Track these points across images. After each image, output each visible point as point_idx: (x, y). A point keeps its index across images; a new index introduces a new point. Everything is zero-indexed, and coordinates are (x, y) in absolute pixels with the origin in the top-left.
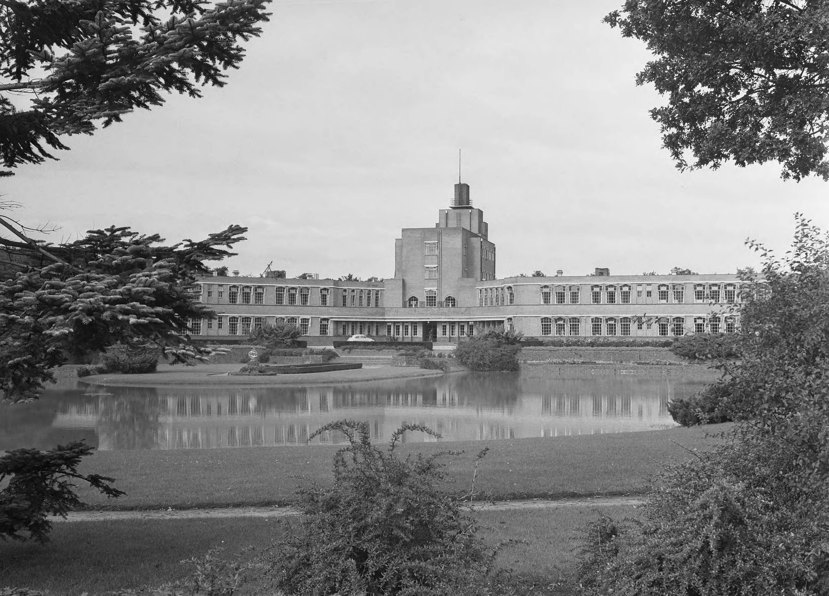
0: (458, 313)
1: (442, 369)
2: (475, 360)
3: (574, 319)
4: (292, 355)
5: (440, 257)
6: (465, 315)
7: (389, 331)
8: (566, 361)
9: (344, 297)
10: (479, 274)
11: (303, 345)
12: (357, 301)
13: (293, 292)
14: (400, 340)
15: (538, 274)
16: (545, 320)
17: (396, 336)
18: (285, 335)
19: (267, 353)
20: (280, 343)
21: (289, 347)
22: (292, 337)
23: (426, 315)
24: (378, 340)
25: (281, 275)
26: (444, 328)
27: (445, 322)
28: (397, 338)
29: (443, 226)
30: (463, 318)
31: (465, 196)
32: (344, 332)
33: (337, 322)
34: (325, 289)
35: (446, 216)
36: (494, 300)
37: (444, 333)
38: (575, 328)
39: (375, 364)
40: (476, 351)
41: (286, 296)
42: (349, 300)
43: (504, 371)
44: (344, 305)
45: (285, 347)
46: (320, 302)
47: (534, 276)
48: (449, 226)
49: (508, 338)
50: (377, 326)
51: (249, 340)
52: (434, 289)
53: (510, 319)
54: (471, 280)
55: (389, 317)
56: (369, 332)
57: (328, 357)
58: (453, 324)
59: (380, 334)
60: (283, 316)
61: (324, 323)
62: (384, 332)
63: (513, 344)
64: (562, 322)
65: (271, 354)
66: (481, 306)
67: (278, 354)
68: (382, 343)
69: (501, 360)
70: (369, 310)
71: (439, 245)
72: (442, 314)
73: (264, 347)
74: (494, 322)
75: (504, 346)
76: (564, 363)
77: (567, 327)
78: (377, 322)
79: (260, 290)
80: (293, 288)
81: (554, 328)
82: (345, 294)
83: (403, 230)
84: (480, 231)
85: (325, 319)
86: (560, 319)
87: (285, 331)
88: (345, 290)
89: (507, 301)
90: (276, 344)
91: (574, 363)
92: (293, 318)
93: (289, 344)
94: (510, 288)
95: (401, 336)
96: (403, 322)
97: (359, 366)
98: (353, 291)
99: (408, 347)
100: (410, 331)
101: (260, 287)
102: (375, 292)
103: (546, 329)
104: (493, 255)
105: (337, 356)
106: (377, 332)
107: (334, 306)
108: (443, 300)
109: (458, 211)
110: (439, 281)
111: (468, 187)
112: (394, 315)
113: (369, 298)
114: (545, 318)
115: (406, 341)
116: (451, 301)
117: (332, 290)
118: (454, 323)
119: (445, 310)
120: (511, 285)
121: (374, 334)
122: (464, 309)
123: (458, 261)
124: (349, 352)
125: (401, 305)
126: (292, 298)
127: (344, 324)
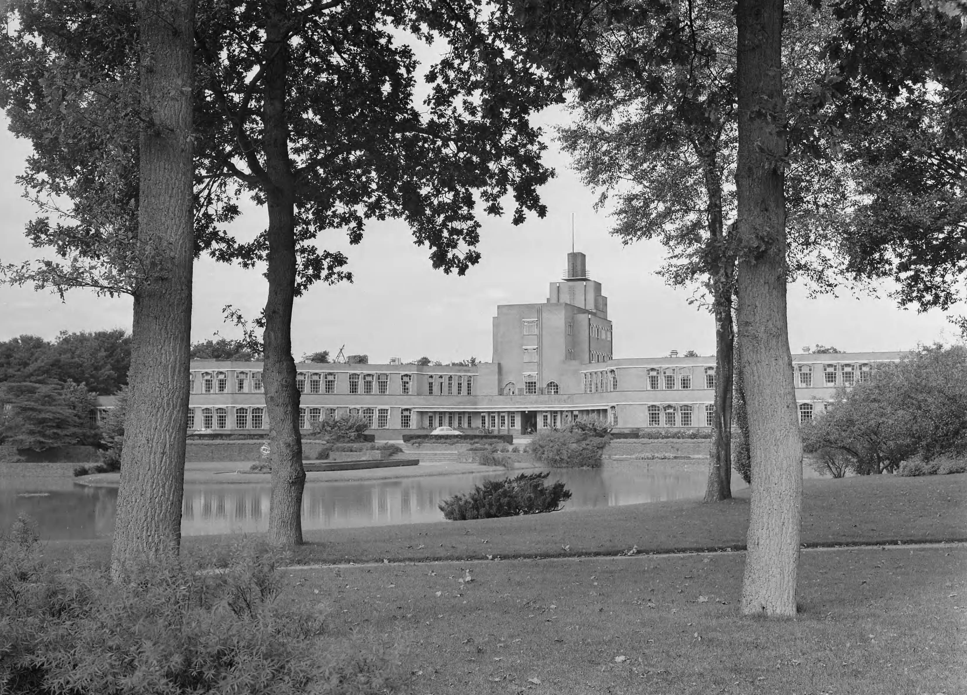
0: (559, 402)
1: (504, 465)
2: (551, 455)
3: (686, 407)
4: (351, 451)
5: (540, 337)
6: (568, 403)
7: (483, 423)
8: (656, 455)
9: (431, 385)
10: (587, 356)
11: (370, 439)
12: (445, 388)
13: (369, 379)
14: (496, 433)
15: (691, 355)
16: (653, 407)
17: (491, 428)
18: (350, 428)
19: (327, 449)
20: (343, 437)
21: (353, 441)
22: (357, 431)
23: (524, 404)
24: (470, 433)
25: (362, 360)
26: (545, 418)
27: (546, 412)
28: (492, 431)
29: (554, 301)
30: (565, 407)
31: (579, 268)
32: (431, 424)
33: (422, 413)
34: (406, 375)
35: (557, 289)
36: (599, 385)
37: (545, 424)
38: (686, 418)
39: (440, 460)
40: (551, 445)
41: (361, 383)
42: (436, 389)
43: (584, 468)
44: (431, 393)
45: (349, 442)
46: (400, 390)
47: (686, 356)
48: (561, 301)
49: (595, 430)
50: (469, 418)
51: (312, 434)
52: (534, 373)
53: (613, 407)
54: (574, 363)
55: (483, 407)
56: (460, 423)
57: (388, 452)
58: (554, 413)
59: (473, 425)
60: (358, 406)
61: (406, 413)
62: (477, 423)
63: (602, 436)
64: (671, 411)
65: (331, 449)
66: (586, 393)
67: (338, 449)
68: (475, 437)
69: (581, 454)
70: (459, 399)
71: (539, 324)
72: (541, 403)
73: (325, 442)
74: (588, 411)
75: (591, 439)
76: (653, 458)
77: (678, 417)
78: (469, 413)
79: (330, 378)
80: (369, 375)
81: (663, 417)
82: (431, 380)
83: (499, 307)
84: (596, 307)
85: (407, 410)
86: (670, 406)
87: (350, 424)
88: (431, 377)
89: (610, 387)
90: (339, 438)
91: (665, 458)
92: (369, 409)
93: (352, 438)
94: (612, 371)
95: (496, 428)
96: (499, 412)
97: (416, 463)
98: (441, 377)
99: (485, 440)
100: (506, 422)
101: (330, 374)
102: (466, 378)
103: (654, 418)
104: (609, 333)
105: (401, 451)
106: (469, 423)
107: (418, 395)
108: (545, 386)
109: (571, 283)
110: (540, 364)
111: (584, 256)
112: (488, 404)
113: (460, 384)
114: (653, 406)
115: (502, 433)
116: (554, 386)
117: (415, 376)
118: (556, 412)
119: (545, 397)
120: (613, 368)
121: (466, 425)
122: (566, 397)
123: (561, 341)
124: (418, 447)
125: (496, 391)
126: (368, 385)
127: (430, 414)
